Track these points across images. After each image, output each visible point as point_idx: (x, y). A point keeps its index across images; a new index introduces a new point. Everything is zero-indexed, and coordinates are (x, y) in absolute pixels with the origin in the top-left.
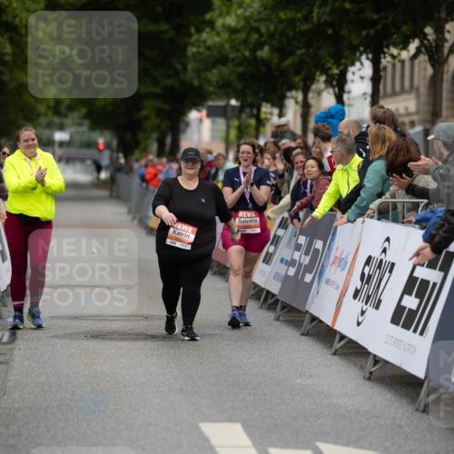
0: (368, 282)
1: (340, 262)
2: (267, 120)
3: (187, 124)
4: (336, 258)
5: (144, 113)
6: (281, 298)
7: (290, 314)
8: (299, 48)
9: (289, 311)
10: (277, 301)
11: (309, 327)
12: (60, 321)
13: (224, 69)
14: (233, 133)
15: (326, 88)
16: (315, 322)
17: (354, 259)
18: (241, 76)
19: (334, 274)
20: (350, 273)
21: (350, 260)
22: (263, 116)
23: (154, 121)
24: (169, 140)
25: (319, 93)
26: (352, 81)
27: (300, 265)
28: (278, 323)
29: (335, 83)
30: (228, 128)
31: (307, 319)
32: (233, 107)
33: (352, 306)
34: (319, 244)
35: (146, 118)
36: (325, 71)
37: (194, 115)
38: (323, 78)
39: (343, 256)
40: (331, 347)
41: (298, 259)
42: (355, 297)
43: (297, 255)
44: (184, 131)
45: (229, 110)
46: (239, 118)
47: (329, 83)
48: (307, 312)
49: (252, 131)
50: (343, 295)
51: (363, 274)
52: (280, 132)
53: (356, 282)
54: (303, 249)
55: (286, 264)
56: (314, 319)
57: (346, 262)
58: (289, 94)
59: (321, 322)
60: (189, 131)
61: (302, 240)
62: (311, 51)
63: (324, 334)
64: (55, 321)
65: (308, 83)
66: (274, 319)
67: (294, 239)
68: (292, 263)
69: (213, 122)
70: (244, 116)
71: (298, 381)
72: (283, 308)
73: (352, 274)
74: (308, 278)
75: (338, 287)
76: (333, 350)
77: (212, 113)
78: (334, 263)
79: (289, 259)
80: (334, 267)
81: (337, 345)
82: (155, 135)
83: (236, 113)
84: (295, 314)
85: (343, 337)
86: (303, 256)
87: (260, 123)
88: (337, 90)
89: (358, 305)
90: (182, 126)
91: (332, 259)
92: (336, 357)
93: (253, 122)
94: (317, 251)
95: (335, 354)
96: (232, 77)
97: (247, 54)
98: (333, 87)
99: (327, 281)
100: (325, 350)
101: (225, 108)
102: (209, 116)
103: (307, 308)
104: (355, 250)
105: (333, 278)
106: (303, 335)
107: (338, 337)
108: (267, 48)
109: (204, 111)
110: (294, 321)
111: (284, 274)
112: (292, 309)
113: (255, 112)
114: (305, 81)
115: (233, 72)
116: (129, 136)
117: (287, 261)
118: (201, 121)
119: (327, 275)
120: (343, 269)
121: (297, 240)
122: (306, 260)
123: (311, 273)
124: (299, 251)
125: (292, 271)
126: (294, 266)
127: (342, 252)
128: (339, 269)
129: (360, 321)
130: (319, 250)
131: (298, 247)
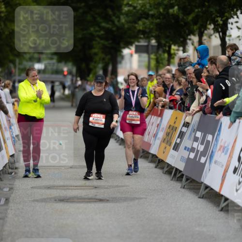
1: (224, 149)
2: (175, 54)
3: (122, 57)
4: (221, 146)
5: (95, 50)
6: (185, 174)
7: (191, 184)
8: (196, 7)
9: (191, 182)
10: (183, 175)
11: (204, 193)
12: (39, 190)
13: (147, 21)
14: (153, 63)
15: (214, 33)
16: (208, 190)
17: (233, 147)
18: (158, 25)
19: (220, 157)
20: (231, 156)
21: (230, 147)
22: (172, 52)
23: (101, 55)
24: (110, 68)
25: (210, 36)
26: (231, 29)
27: (198, 151)
28: (183, 190)
29: (220, 30)
30: (149, 59)
31: (203, 187)
32: (153, 46)
33: (232, 179)
34: (209, 137)
35: (96, 54)
36: (214, 22)
37: (126, 52)
38: (212, 26)
39: (225, 146)
40: (219, 206)
41: (196, 147)
42: (235, 172)
43: (195, 145)
44: (120, 62)
45: (150, 48)
46: (156, 53)
47: (216, 30)
48: (202, 183)
49: (166, 62)
50: (226, 171)
51: (239, 158)
53: (235, 163)
54: (200, 140)
55: (188, 150)
56: (207, 187)
57: (228, 149)
58: (189, 37)
59: (212, 189)
60: (124, 62)
61: (199, 134)
62: (204, 9)
63: (214, 197)
64: (35, 190)
65: (203, 29)
66: (181, 188)
67: (193, 134)
68: (192, 150)
69: (140, 56)
70: (160, 52)
71: (197, 229)
72: (187, 180)
74: (203, 160)
75: (223, 166)
76: (220, 208)
77: (139, 50)
78: (220, 150)
79: (190, 147)
80: (220, 152)
81: (223, 205)
82: (100, 65)
83: (155, 50)
84: (195, 184)
85: (226, 199)
86: (200, 145)
87: (171, 56)
88: (221, 34)
89: (236, 178)
90: (119, 59)
91: (218, 147)
92: (222, 213)
93: (166, 55)
94: (208, 142)
95: (221, 210)
96: (152, 26)
97: (161, 10)
98: (219, 32)
99: (216, 162)
100: (215, 208)
101: (147, 46)
102: (136, 52)
103: (202, 180)
104: (234, 141)
105: (219, 160)
106: (200, 198)
107: (223, 200)
108: (176, 8)
109: (133, 48)
110: (194, 189)
111: (187, 157)
112: (193, 181)
113: (167, 49)
114: (200, 29)
115: (152, 23)
116: (84, 65)
117: (188, 148)
118: (131, 55)
119: (215, 158)
120: (226, 154)
121: (195, 135)
122: (201, 148)
123: (205, 157)
124: (197, 142)
125: (192, 156)
126: (194, 152)
127: (225, 143)
128: (223, 154)
129: (238, 188)
130: (210, 141)
131: (196, 139)
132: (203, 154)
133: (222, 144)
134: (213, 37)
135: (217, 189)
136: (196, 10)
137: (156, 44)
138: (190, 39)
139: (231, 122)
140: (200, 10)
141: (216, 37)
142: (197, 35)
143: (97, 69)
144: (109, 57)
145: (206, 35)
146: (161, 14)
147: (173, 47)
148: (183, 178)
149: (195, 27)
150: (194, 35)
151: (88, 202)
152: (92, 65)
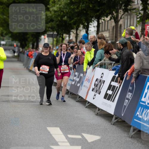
0: (97, 86)
1: (88, 80)
2: (65, 38)
3: (41, 40)
4: (87, 79)
5: (28, 36)
6: (70, 91)
7: (72, 96)
8: (75, 17)
9: (72, 95)
10: (69, 91)
11: (78, 99)
12: (4, 97)
13: (53, 23)
14: (55, 43)
16: (80, 98)
17: (92, 79)
18: (58, 25)
20: (91, 83)
21: (91, 80)
22: (64, 37)
23: (31, 38)
24: (35, 44)
25: (81, 31)
26: (91, 27)
27: (76, 81)
28: (69, 98)
29: (86, 28)
30: (53, 40)
31: (78, 97)
32: (55, 34)
33: (92, 93)
34: (82, 75)
35: (29, 38)
36: (83, 24)
37: (43, 37)
38: (82, 26)
39: (89, 79)
41: (75, 79)
43: (75, 78)
44: (40, 42)
47: (84, 28)
48: (78, 95)
49: (60, 42)
50: (89, 90)
51: (95, 84)
52: (70, 42)
53: (93, 86)
54: (77, 76)
55: (71, 81)
56: (80, 97)
57: (90, 80)
59: (82, 98)
60: (41, 42)
61: (76, 73)
62: (79, 18)
63: (83, 101)
64: (2, 97)
65: (78, 28)
66: (68, 97)
67: (74, 73)
69: (48, 39)
70: (58, 37)
71: (76, 115)
72: (71, 94)
73: (92, 84)
74: (78, 85)
75: (87, 88)
76: (86, 106)
77: (49, 36)
78: (86, 80)
79: (72, 79)
80: (86, 82)
81: (87, 105)
82: (31, 43)
83: (56, 36)
84: (74, 96)
85: (89, 102)
86: (77, 78)
87: (63, 39)
88: (86, 29)
89: (94, 93)
90: (39, 40)
91: (85, 79)
92: (87, 108)
93: (61, 39)
95: (86, 107)
96: (55, 25)
97: (59, 19)
98: (85, 29)
99: (84, 86)
100: (83, 106)
101: (52, 34)
102: (48, 37)
103: (78, 94)
104: (93, 76)
105: (86, 85)
106: (77, 102)
107: (87, 103)
108: (66, 17)
109: (46, 35)
110: (74, 98)
111: (71, 84)
112: (73, 94)
113: (62, 36)
114: (77, 27)
115: (55, 24)
116: (23, 43)
117: (71, 80)
118: (45, 38)
119: (84, 84)
120: (89, 82)
121: (75, 74)
122: (78, 80)
123: (79, 83)
124: (76, 77)
125: (73, 83)
126: (74, 81)
127: (89, 77)
128: (88, 82)
129: (94, 98)
130: (82, 77)
131: (75, 76)
132: (79, 82)
133: (87, 78)
134: (82, 31)
135: (84, 98)
136: (75, 18)
137: (56, 33)
138: (72, 31)
139: (93, 68)
140: (77, 18)
141: (83, 31)
142: (75, 30)
143: (30, 44)
144: (35, 39)
145: (79, 30)
146: (59, 20)
147: (64, 35)
148: (68, 93)
149: (75, 26)
150: (74, 29)
151: (26, 102)
152: (27, 42)
